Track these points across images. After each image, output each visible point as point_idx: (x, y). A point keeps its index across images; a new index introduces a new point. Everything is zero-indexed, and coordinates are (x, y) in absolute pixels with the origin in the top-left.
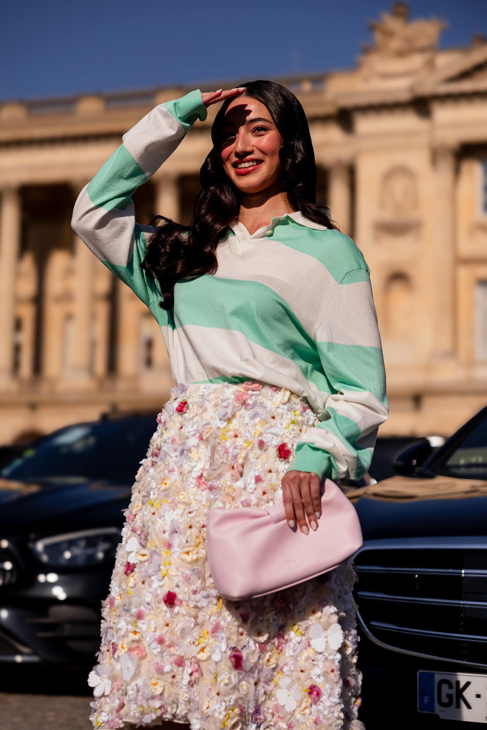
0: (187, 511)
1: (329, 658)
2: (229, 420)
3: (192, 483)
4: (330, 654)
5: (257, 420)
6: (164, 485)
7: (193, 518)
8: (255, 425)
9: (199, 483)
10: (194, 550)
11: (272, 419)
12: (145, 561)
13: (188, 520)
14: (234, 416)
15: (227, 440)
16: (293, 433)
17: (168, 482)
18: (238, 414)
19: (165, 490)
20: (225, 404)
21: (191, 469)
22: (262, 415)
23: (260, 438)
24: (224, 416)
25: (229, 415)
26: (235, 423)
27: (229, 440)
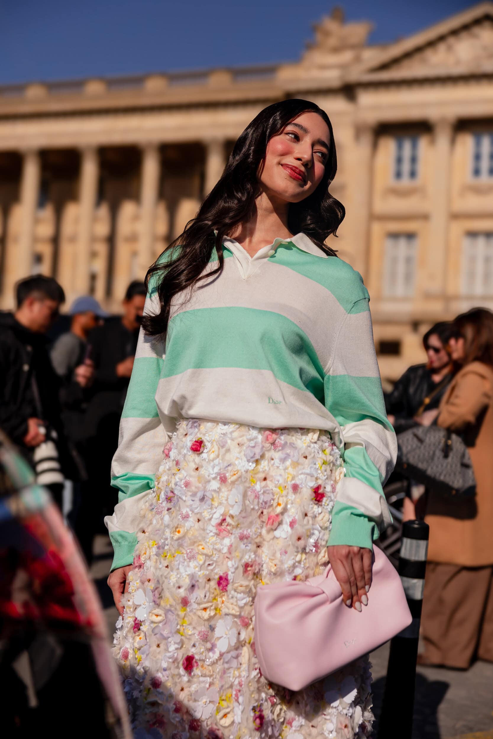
0: (207, 563)
1: (342, 713)
2: (257, 462)
3: (211, 531)
4: (344, 708)
5: (288, 463)
6: (177, 533)
7: (212, 570)
8: (286, 469)
9: (220, 530)
10: (211, 606)
11: (304, 459)
12: (160, 622)
13: (207, 573)
14: (262, 456)
15: (256, 484)
16: (325, 473)
17: (182, 531)
18: (268, 455)
19: (179, 539)
20: (252, 444)
21: (211, 516)
22: (294, 456)
23: (293, 482)
24: (252, 458)
25: (258, 457)
26: (264, 464)
27: (258, 483)
